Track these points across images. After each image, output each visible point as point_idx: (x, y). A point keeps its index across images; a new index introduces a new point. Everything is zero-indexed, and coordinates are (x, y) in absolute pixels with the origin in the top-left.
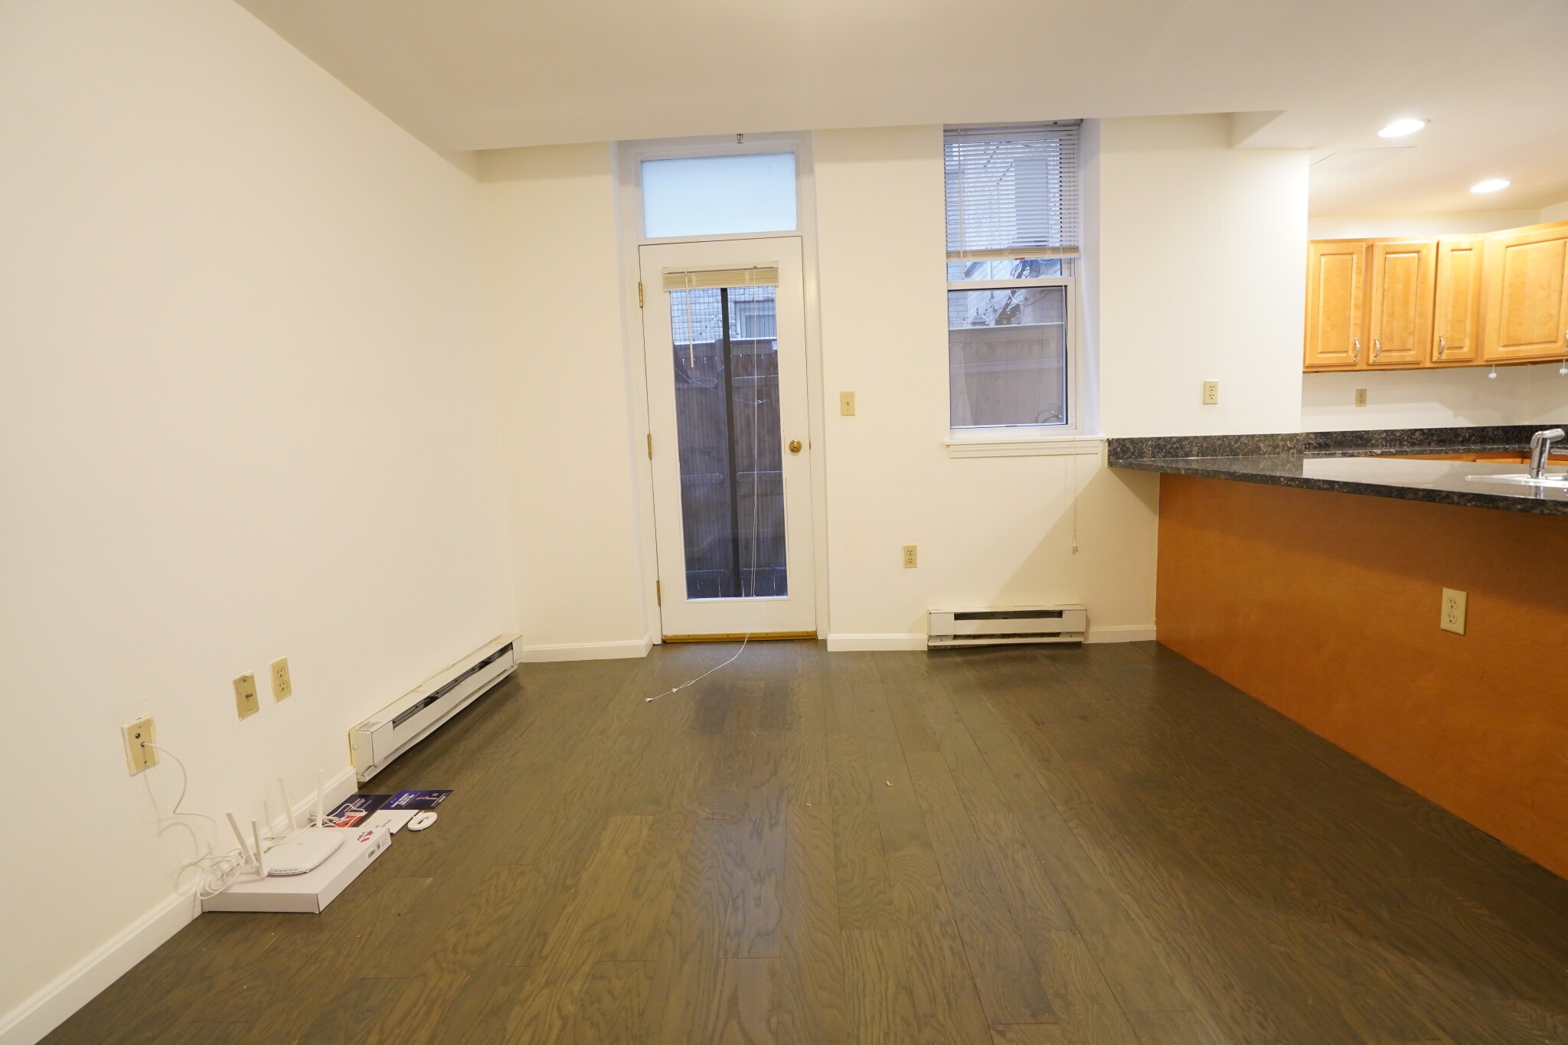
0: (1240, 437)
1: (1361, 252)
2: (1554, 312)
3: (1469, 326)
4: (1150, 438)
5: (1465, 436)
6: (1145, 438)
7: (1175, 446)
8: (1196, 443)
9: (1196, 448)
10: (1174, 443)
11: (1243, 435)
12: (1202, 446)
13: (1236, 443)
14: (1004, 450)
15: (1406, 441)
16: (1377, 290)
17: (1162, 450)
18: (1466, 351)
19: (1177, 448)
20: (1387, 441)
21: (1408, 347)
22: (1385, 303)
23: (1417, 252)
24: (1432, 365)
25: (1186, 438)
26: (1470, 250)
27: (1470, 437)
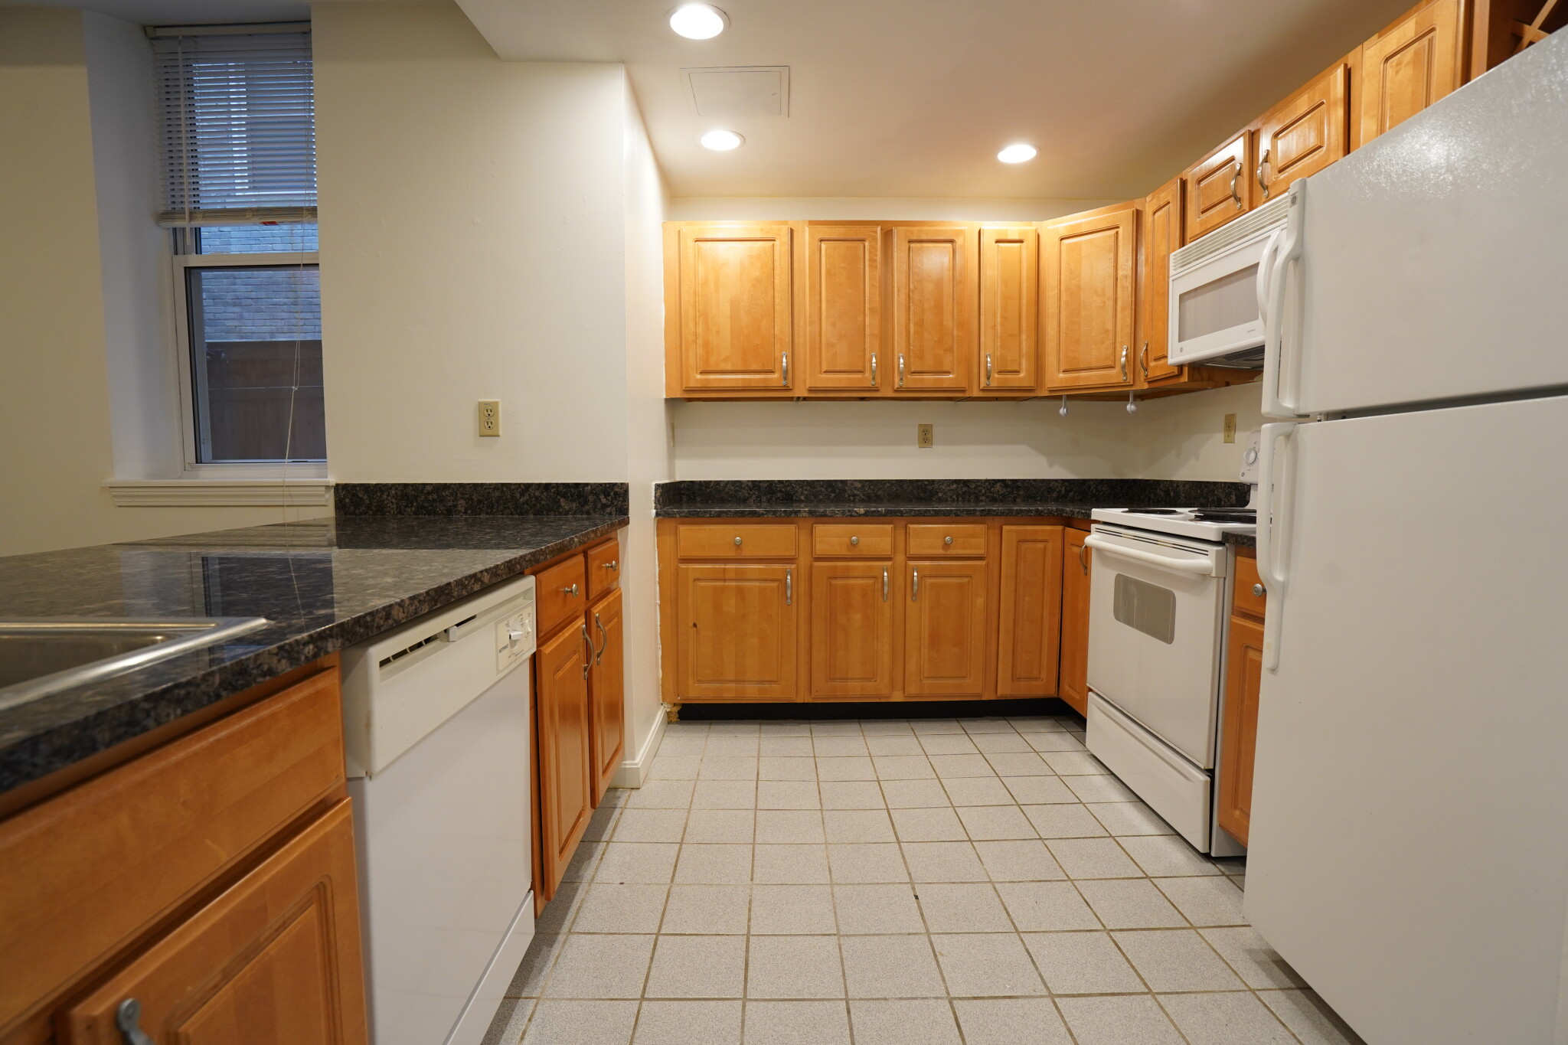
0: (528, 486)
1: (875, 239)
2: (1110, 326)
3: (1026, 343)
4: (394, 485)
5: (1060, 491)
6: (386, 485)
7: (430, 497)
8: (462, 494)
9: (462, 502)
10: (429, 493)
11: (532, 484)
13: (522, 495)
14: (203, 496)
15: (983, 495)
16: (898, 291)
17: (412, 503)
18: (1023, 377)
19: (434, 500)
20: (958, 495)
21: (945, 369)
22: (912, 308)
23: (951, 241)
24: (981, 394)
25: (446, 486)
26: (1021, 241)
27: (1067, 492)
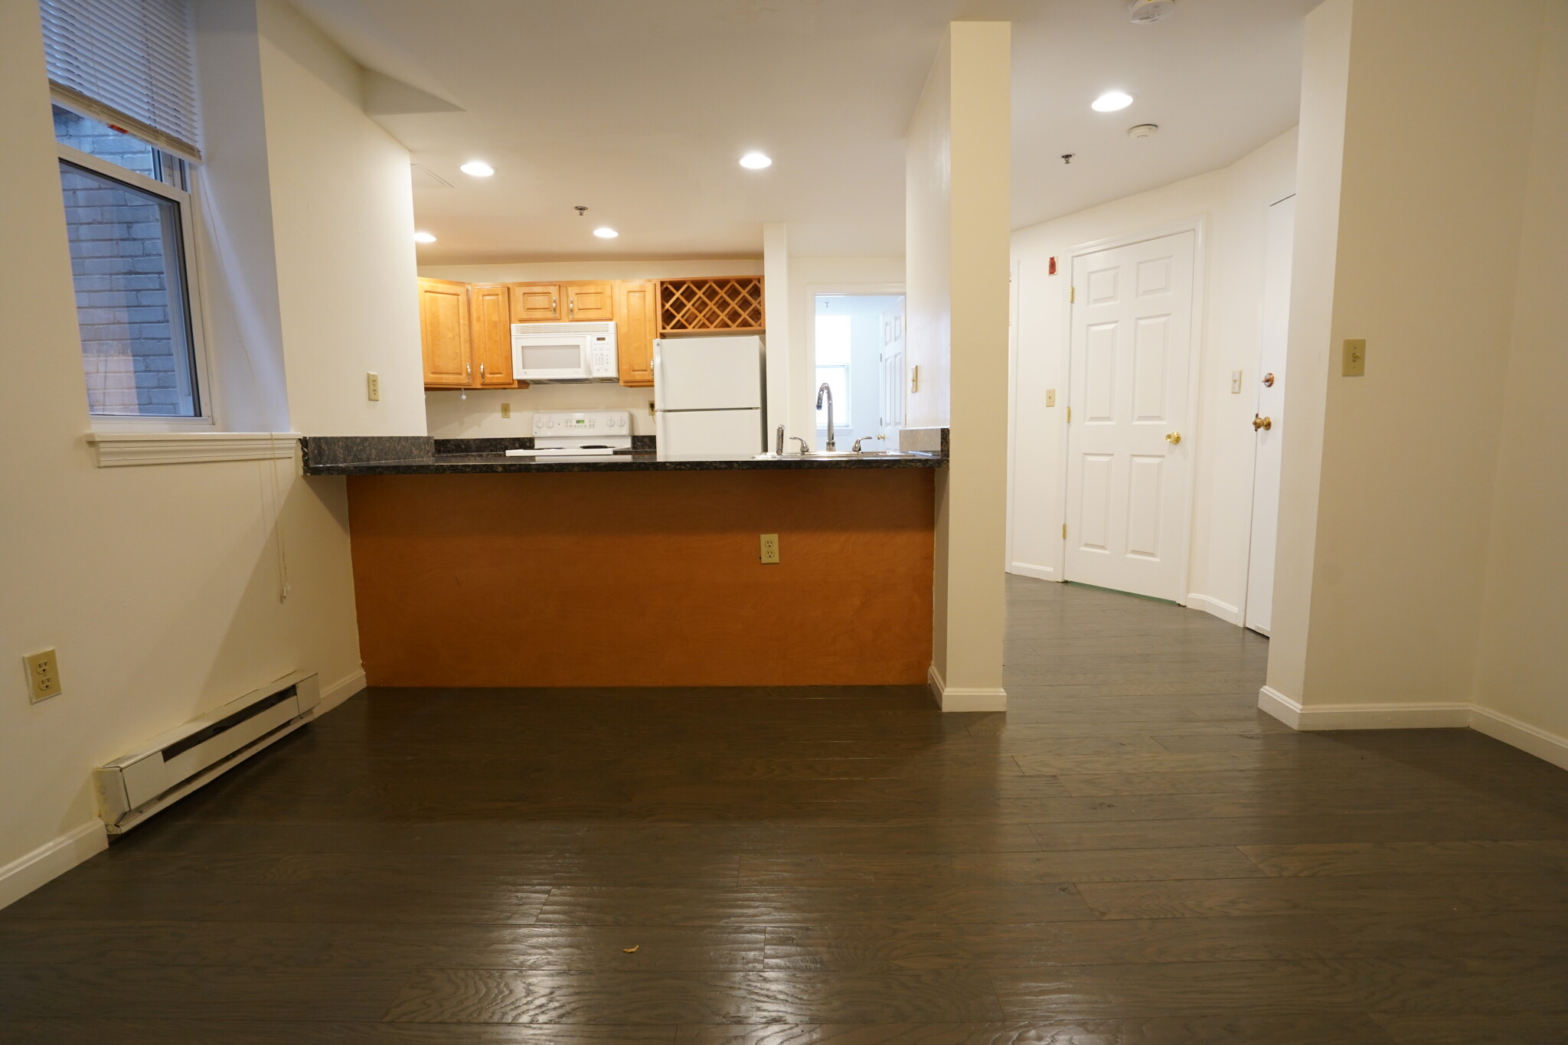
2: (458, 350)
12: (377, 448)
